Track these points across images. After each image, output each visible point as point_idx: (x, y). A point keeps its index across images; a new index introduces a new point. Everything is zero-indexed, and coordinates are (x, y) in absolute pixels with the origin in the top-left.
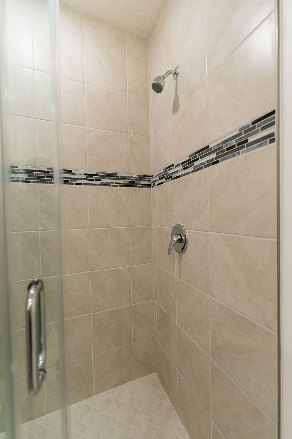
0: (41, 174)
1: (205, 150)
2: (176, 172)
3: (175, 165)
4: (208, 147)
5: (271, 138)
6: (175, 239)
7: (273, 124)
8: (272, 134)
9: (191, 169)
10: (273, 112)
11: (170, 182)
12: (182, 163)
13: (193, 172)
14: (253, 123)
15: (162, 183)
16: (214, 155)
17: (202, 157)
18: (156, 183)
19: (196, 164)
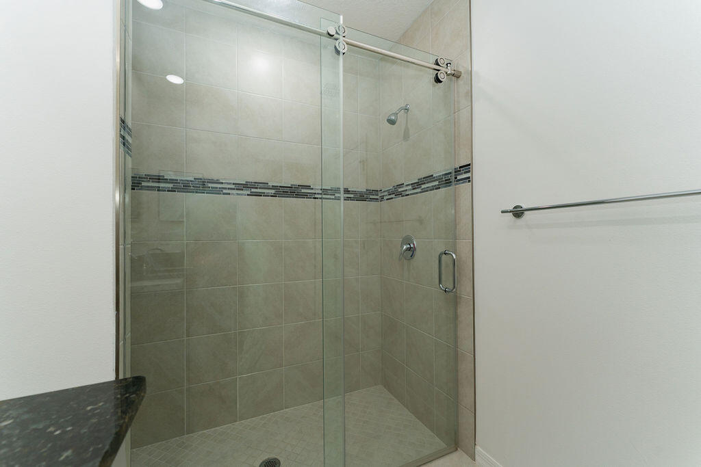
0: (286, 190)
1: (430, 178)
2: (406, 190)
3: (405, 184)
4: (432, 176)
5: (468, 179)
6: (405, 247)
7: (469, 171)
8: (469, 178)
9: (419, 190)
10: (469, 165)
11: (400, 198)
12: (412, 184)
13: (421, 192)
14: (460, 167)
15: (392, 198)
16: (437, 183)
17: (427, 183)
18: (385, 198)
19: (423, 186)
